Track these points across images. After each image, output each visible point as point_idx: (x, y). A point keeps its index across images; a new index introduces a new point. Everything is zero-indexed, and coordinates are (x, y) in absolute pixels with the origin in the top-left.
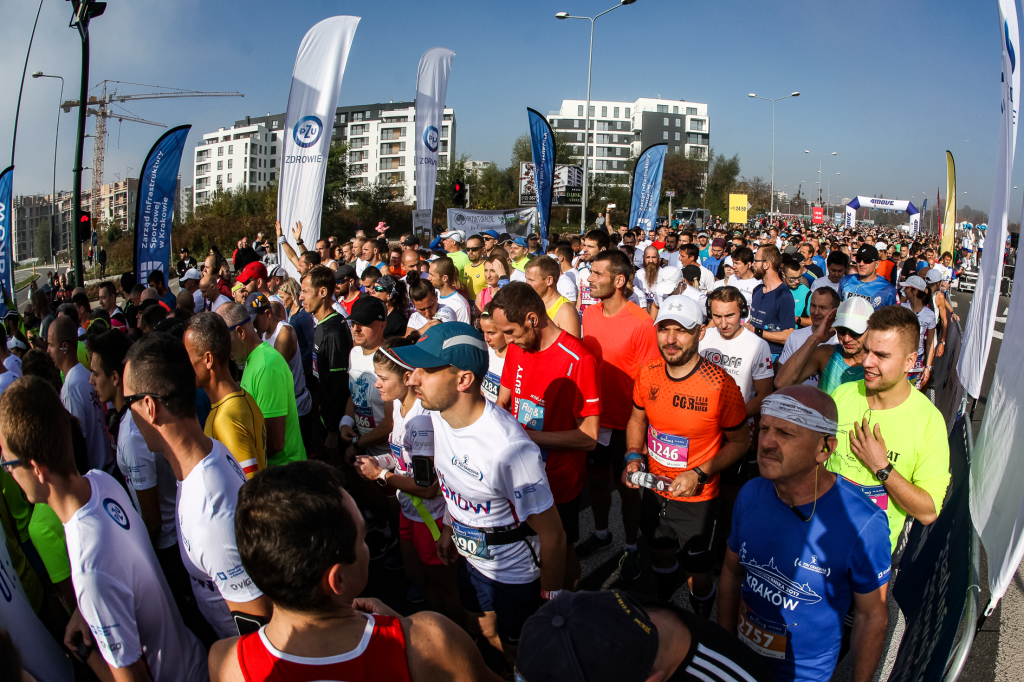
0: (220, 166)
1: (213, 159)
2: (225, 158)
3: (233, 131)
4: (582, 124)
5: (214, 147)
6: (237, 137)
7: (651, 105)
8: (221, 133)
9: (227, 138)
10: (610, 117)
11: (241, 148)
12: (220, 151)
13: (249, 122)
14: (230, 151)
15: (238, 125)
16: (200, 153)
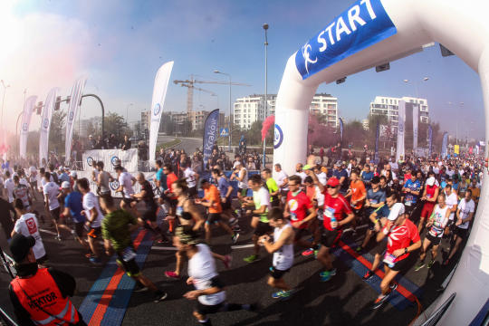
0: (245, 111)
1: (242, 108)
2: (247, 108)
3: (249, 99)
4: (384, 106)
5: (242, 104)
6: (251, 101)
7: (407, 99)
8: (244, 99)
9: (247, 101)
10: (393, 104)
11: (253, 105)
12: (245, 106)
13: (255, 96)
14: (249, 105)
15: (251, 96)
16: (236, 106)
